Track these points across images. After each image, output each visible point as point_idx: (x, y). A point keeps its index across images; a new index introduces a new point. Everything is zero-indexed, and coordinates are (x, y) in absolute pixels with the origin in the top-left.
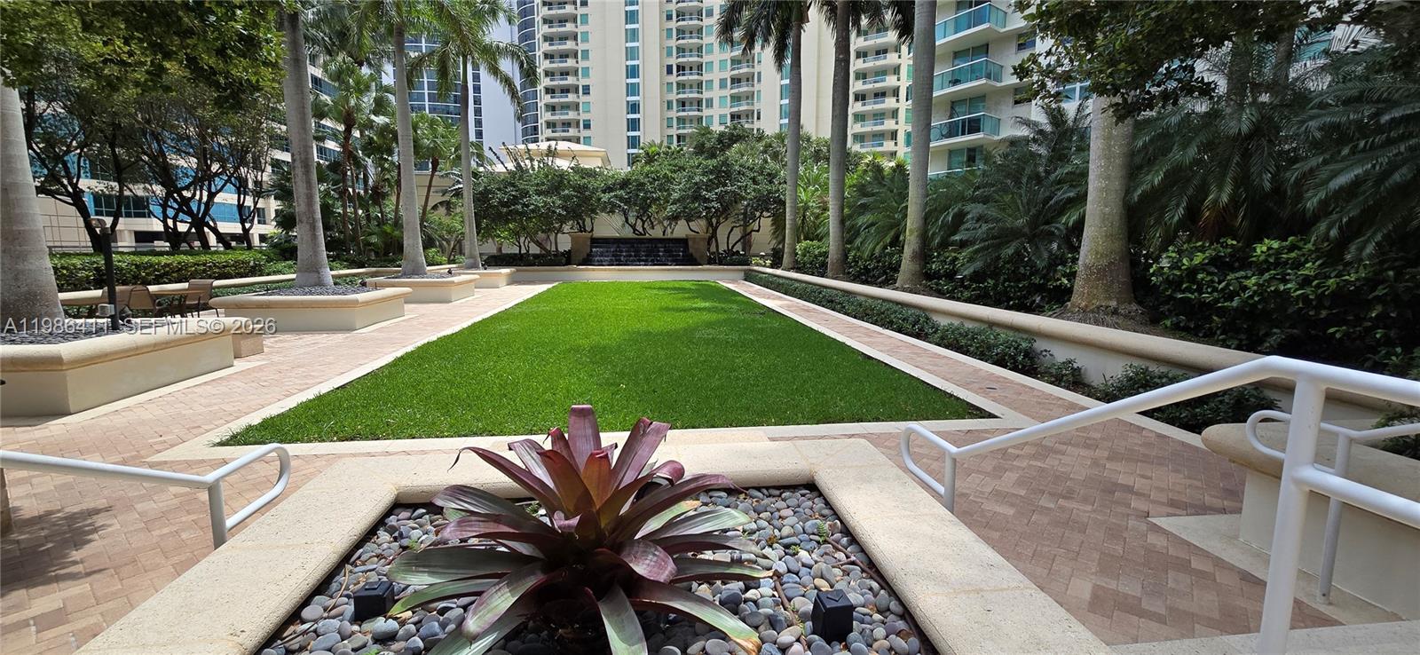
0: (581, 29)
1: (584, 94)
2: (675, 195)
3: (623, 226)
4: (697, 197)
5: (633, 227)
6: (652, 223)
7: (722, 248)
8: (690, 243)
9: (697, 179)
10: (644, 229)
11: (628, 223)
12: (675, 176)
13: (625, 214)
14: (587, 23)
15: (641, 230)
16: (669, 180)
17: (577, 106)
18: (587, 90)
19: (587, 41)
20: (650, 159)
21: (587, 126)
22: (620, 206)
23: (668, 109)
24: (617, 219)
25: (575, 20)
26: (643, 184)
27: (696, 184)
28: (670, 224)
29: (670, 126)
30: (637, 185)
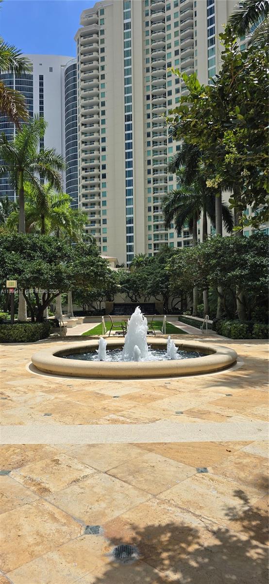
0: (102, 190)
1: (103, 223)
2: (149, 285)
3: (126, 297)
4: (158, 286)
5: (131, 298)
6: (139, 296)
7: (170, 307)
8: (156, 305)
9: (158, 279)
10: (136, 299)
11: (129, 296)
12: (149, 277)
13: (128, 293)
14: (105, 187)
15: (134, 299)
16: (146, 279)
17: (100, 230)
18: (105, 221)
19: (106, 196)
20: (139, 264)
21: (105, 241)
22: (126, 290)
23: (149, 230)
24: (124, 295)
25: (99, 186)
26: (136, 281)
27: (157, 281)
28: (148, 296)
29: (150, 239)
30: (134, 281)
